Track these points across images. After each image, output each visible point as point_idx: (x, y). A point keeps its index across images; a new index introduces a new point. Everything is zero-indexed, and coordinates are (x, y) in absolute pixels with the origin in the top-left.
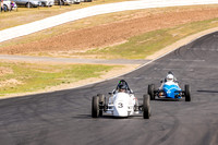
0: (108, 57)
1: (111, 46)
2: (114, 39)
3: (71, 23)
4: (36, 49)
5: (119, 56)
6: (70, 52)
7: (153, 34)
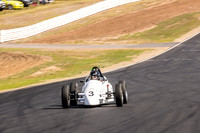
0: (139, 42)
1: (142, 31)
2: (144, 25)
3: (104, 12)
4: (72, 38)
5: (149, 41)
6: (104, 39)
7: (180, 18)
